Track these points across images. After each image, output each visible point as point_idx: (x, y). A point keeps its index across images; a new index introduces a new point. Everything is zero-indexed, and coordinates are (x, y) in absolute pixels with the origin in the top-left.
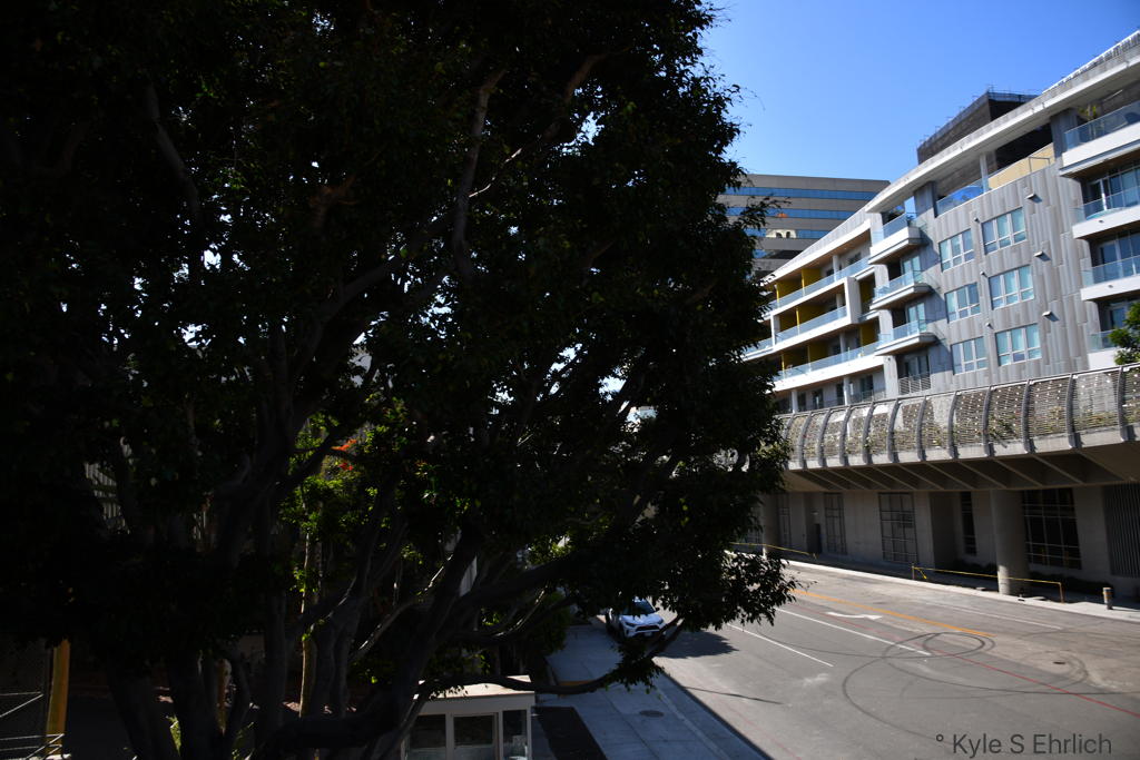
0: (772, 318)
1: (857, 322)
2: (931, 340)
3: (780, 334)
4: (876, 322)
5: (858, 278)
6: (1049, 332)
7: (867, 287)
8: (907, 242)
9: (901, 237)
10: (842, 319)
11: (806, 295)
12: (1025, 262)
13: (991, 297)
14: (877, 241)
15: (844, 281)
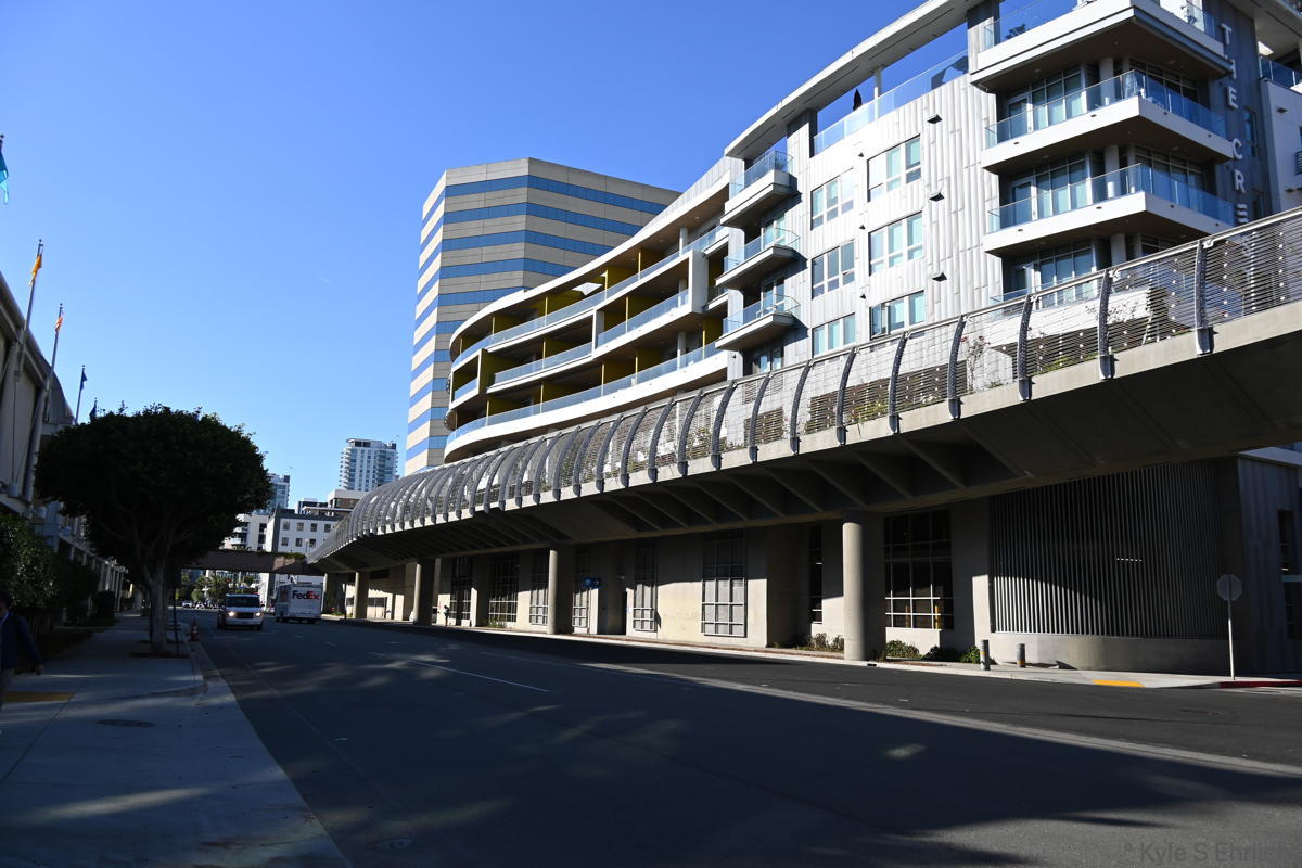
0: (594, 313)
1: (700, 312)
2: (788, 322)
3: (600, 336)
4: (724, 307)
5: (707, 252)
6: (939, 301)
7: (717, 261)
8: (771, 188)
9: (764, 185)
10: (682, 307)
11: (641, 280)
12: (915, 210)
13: (870, 260)
14: (734, 195)
15: (689, 255)
